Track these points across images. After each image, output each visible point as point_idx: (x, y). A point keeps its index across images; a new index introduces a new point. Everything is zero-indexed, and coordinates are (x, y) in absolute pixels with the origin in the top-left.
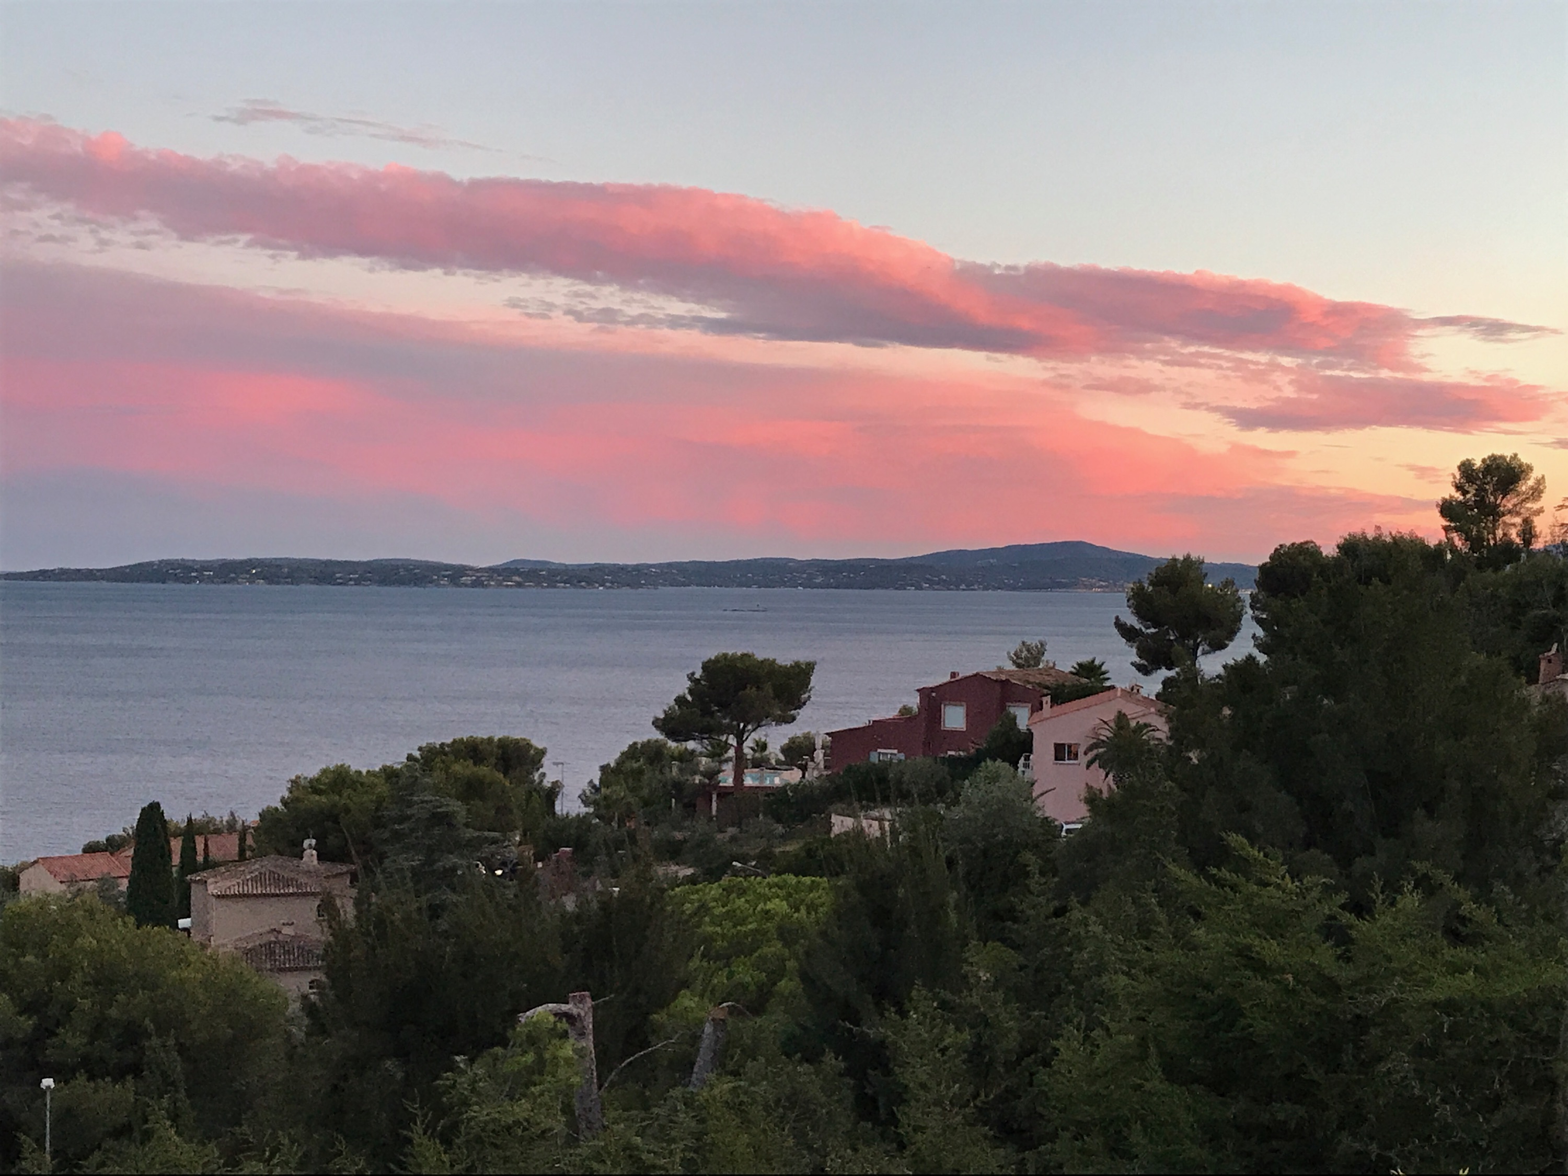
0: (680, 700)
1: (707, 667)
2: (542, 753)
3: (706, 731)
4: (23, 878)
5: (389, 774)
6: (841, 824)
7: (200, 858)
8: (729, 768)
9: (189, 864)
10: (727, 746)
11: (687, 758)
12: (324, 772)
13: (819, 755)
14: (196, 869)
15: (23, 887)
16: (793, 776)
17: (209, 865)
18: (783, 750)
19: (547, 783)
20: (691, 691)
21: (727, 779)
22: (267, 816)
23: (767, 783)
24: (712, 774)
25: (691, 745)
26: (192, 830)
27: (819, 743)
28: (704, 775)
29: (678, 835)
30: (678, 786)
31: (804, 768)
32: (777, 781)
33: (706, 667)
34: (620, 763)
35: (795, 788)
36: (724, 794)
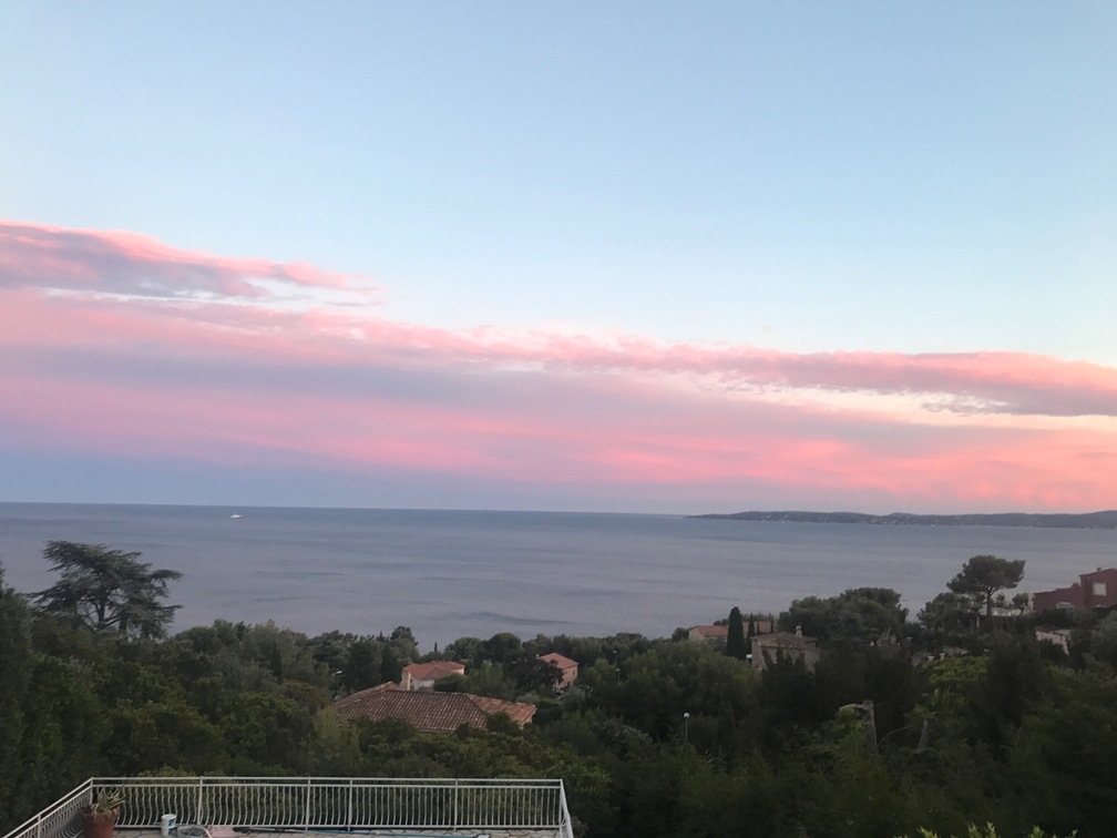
0: (959, 576)
1: (973, 561)
2: (899, 595)
3: (973, 590)
4: (690, 633)
5: (832, 601)
6: (1040, 636)
7: (756, 631)
8: (985, 606)
9: (751, 633)
10: (983, 598)
11: (963, 601)
12: (806, 599)
13: (1031, 603)
14: (754, 635)
15: (690, 636)
16: (1017, 612)
17: (759, 633)
18: (1013, 600)
19: (902, 608)
20: (964, 571)
21: (983, 611)
22: (782, 615)
23: (1004, 615)
24: (976, 609)
25: (966, 596)
26: (752, 619)
27: (1030, 599)
28: (973, 609)
29: (961, 636)
30: (960, 614)
31: (1022, 609)
32: (1009, 614)
33: (971, 561)
34: (934, 602)
35: (1018, 618)
36: (982, 618)
